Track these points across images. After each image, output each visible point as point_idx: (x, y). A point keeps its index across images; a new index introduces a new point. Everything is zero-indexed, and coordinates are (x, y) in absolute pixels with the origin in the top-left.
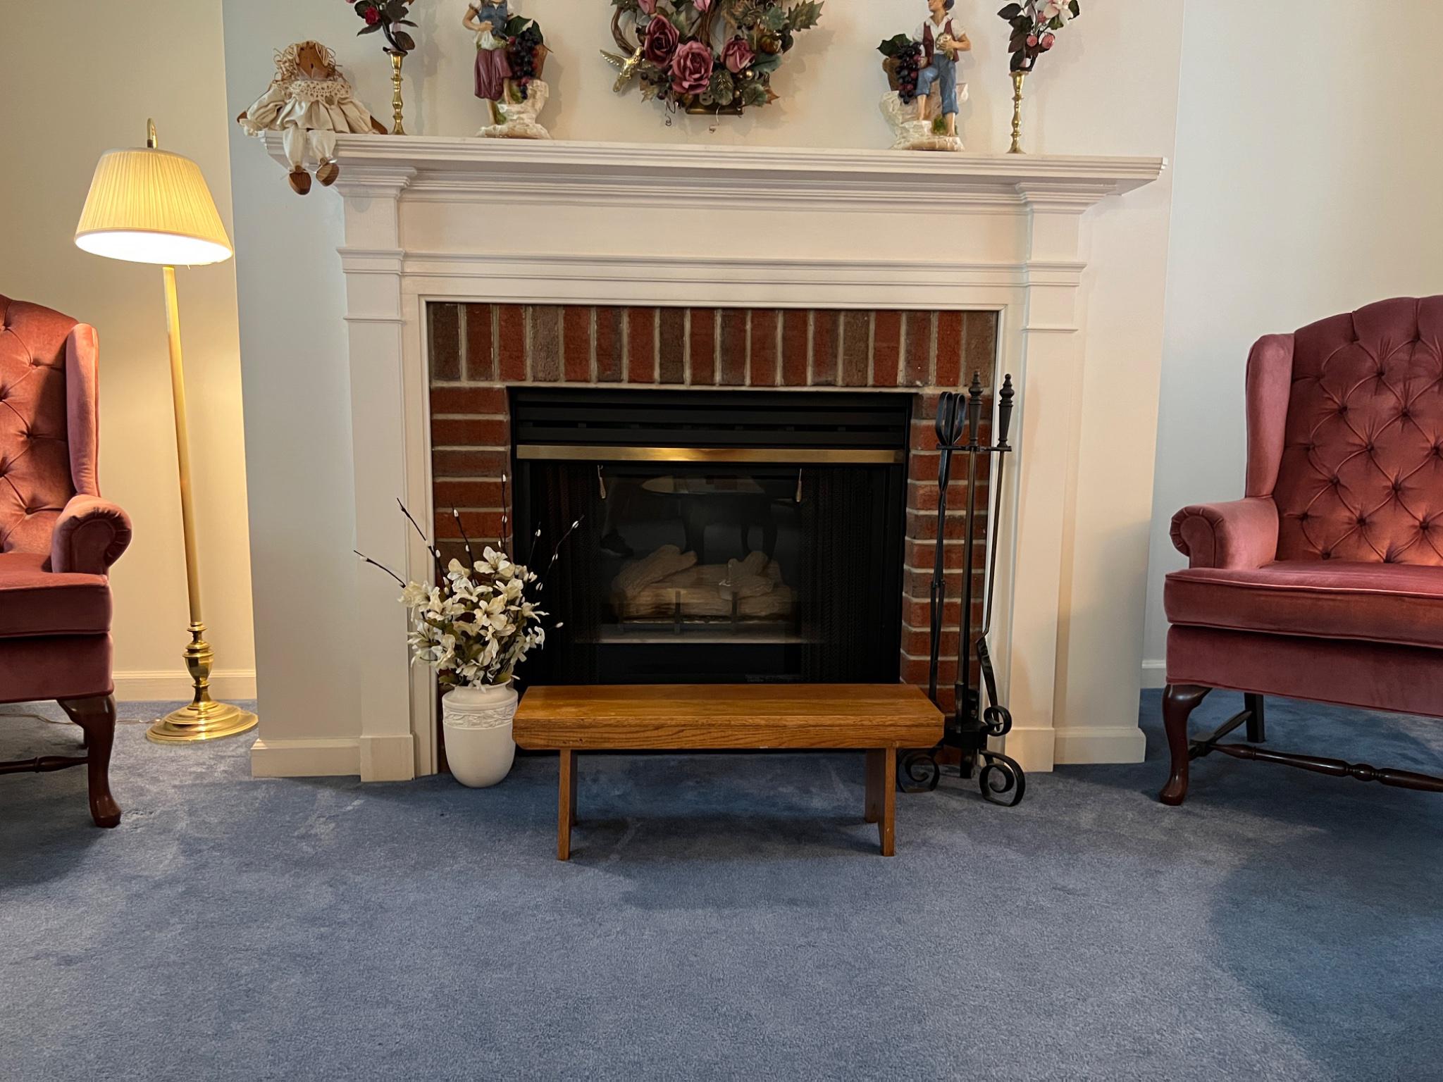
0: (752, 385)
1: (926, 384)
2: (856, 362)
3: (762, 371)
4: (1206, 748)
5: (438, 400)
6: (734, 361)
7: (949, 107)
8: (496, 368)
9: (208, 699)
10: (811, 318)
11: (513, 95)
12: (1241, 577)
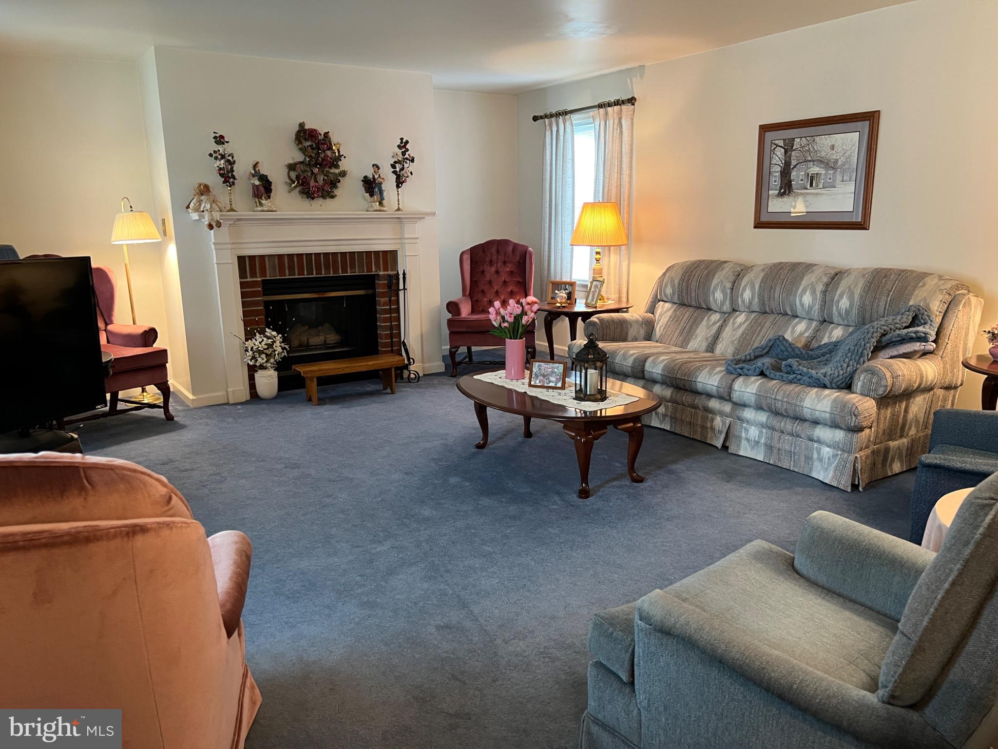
0: (333, 274)
1: (380, 271)
2: (361, 267)
3: (336, 270)
4: (460, 363)
5: (242, 285)
6: (327, 268)
7: (382, 199)
8: (258, 275)
9: (146, 392)
10: (348, 254)
11: (265, 198)
12: (464, 318)
